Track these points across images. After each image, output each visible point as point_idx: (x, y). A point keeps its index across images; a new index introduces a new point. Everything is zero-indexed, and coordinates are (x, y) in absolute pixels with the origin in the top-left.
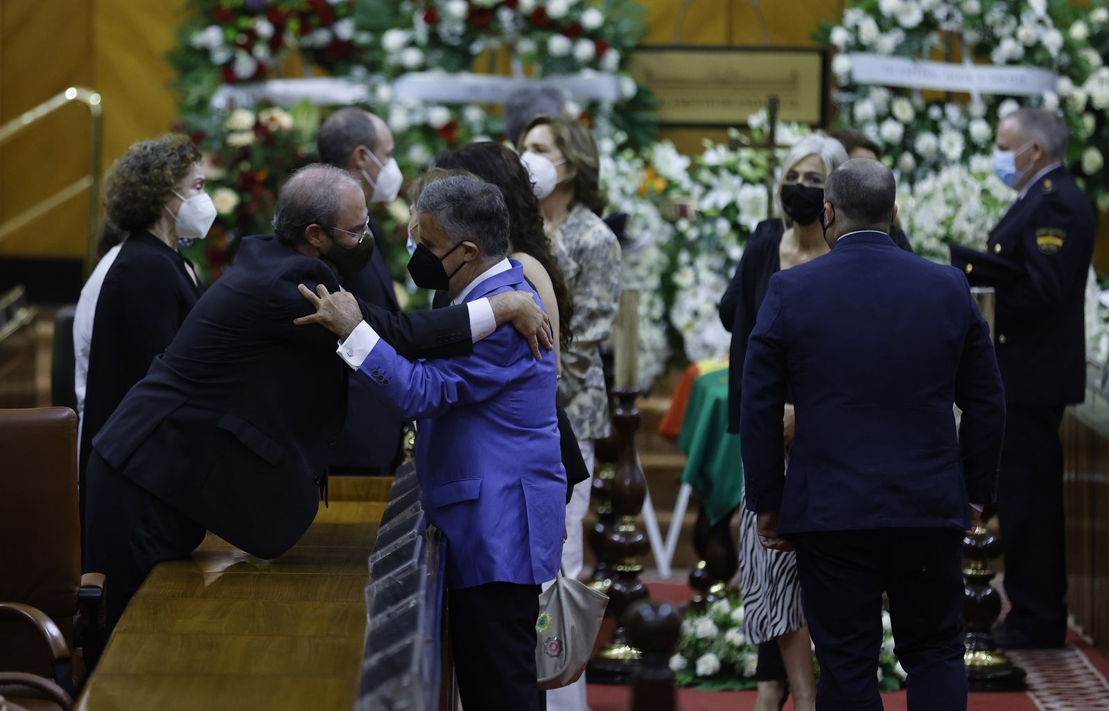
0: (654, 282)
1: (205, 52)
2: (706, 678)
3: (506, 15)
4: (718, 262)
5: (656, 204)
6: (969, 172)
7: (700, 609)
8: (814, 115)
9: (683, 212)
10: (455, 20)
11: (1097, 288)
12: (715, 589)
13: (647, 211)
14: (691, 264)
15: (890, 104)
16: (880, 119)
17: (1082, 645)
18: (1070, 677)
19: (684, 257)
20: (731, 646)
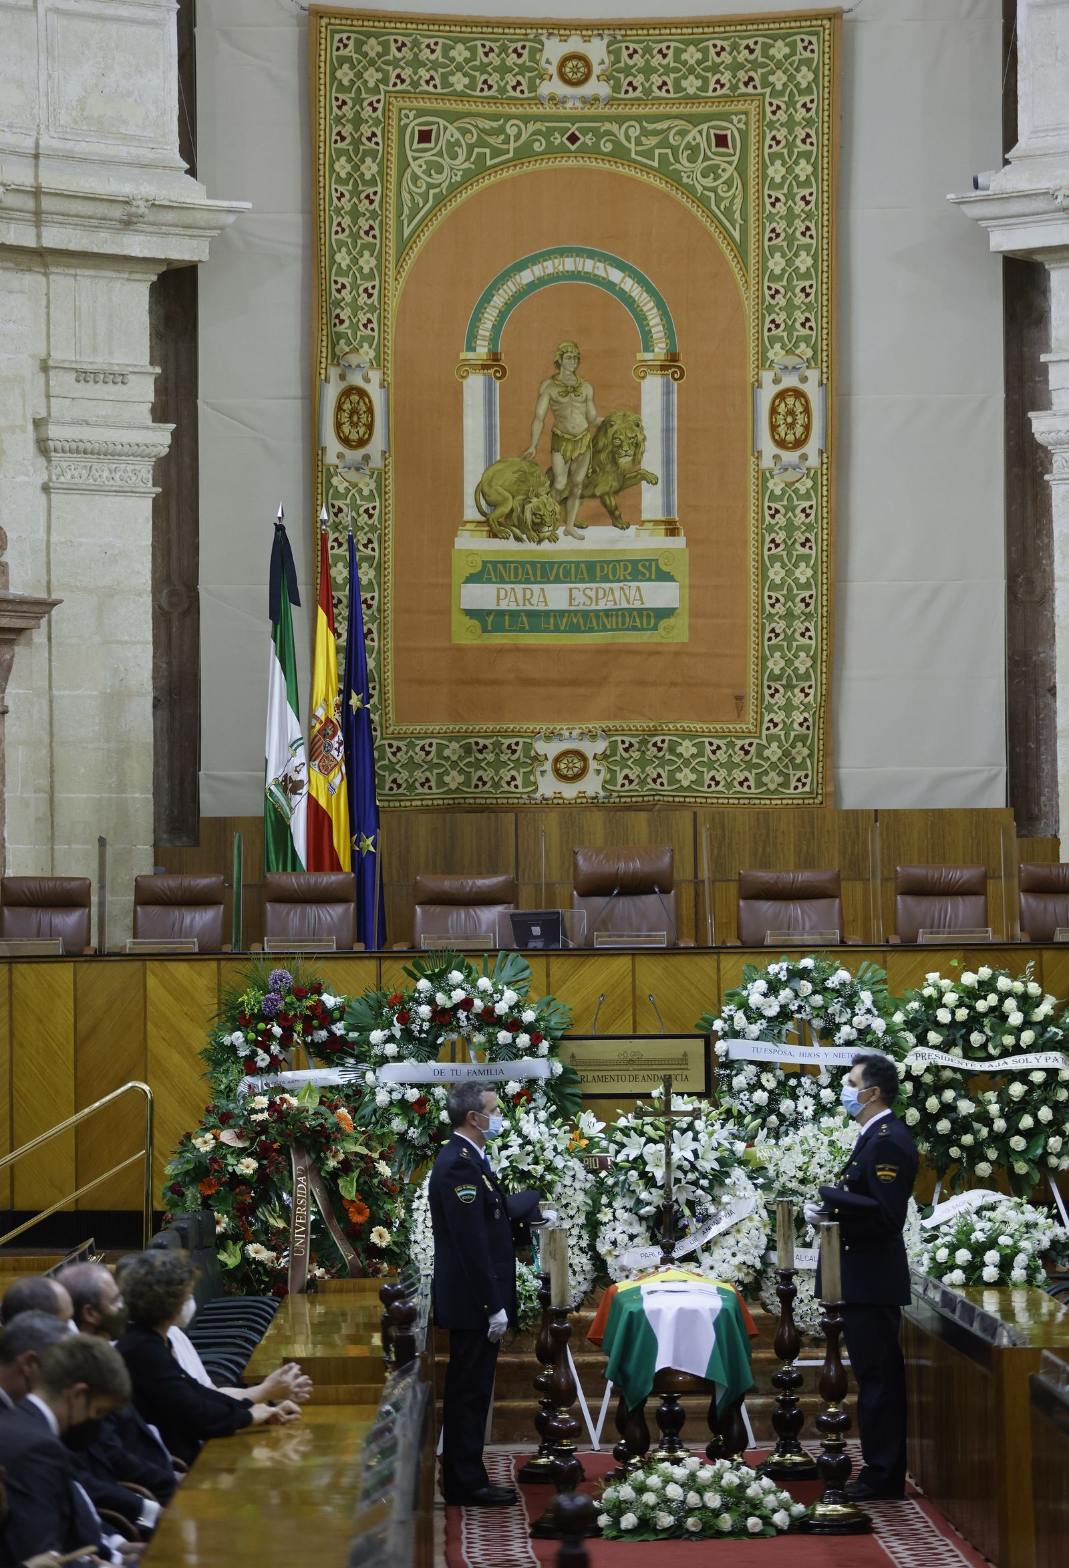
0: (581, 1220)
1: (233, 1048)
2: (627, 1531)
3: (462, 1015)
4: (630, 1203)
5: (582, 1161)
6: (819, 1129)
7: (621, 1477)
8: (701, 1088)
9: (603, 1165)
10: (423, 1020)
11: (919, 1216)
12: (633, 1461)
13: (575, 1164)
14: (610, 1205)
15: (758, 1076)
16: (752, 1088)
17: (916, 1496)
18: (905, 1521)
19: (604, 1200)
20: (646, 1506)
